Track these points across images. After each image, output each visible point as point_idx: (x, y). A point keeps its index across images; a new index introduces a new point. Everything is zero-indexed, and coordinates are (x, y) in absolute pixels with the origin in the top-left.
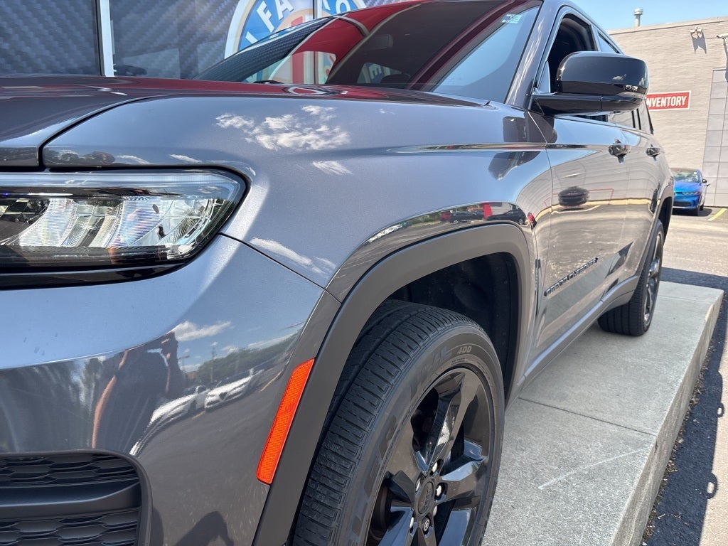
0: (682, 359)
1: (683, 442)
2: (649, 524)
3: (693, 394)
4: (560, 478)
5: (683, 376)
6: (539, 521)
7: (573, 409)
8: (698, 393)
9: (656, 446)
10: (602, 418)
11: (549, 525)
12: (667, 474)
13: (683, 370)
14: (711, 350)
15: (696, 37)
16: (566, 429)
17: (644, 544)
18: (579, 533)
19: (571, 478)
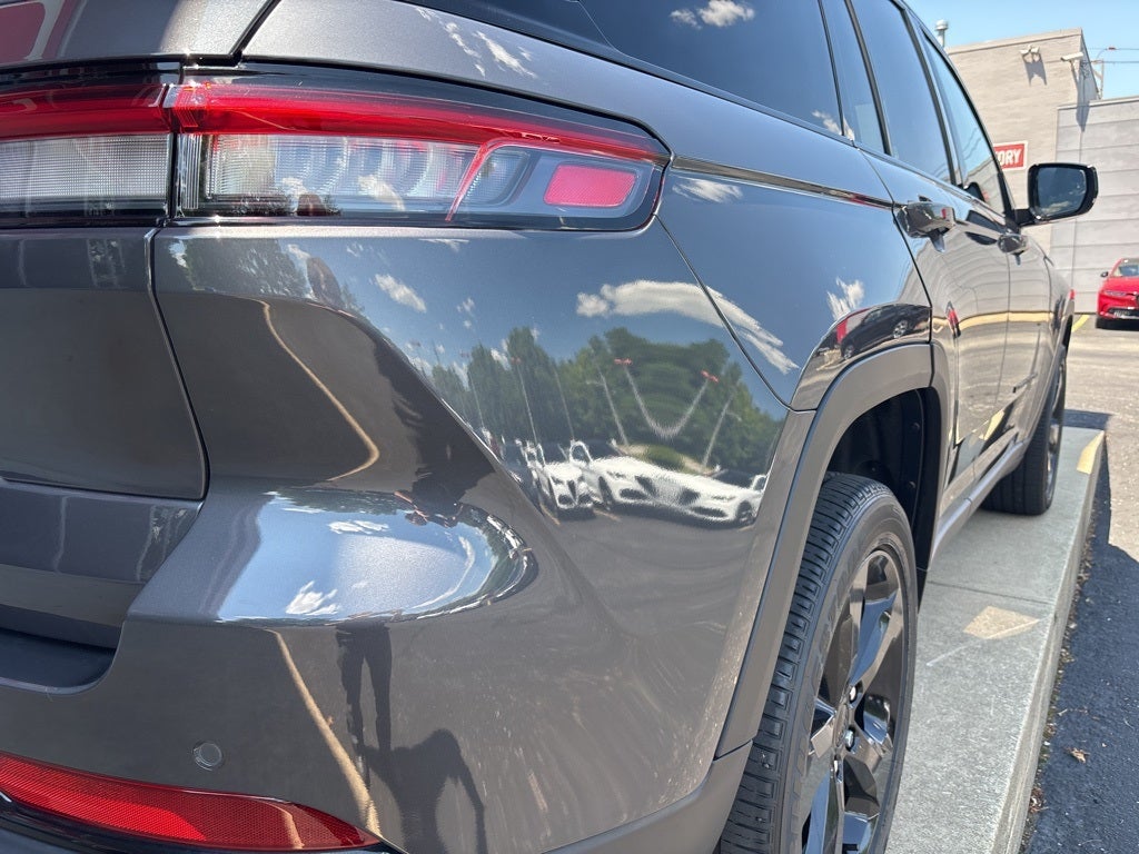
0: (1068, 517)
1: (1076, 628)
2: (1049, 721)
3: (1080, 568)
4: (949, 654)
5: (1073, 538)
6: (938, 696)
7: (943, 581)
8: (1087, 567)
9: (1056, 617)
10: (981, 589)
11: (950, 700)
12: (1061, 664)
13: (1072, 530)
14: (1096, 513)
15: (1030, 60)
16: (941, 603)
17: (1047, 744)
18: (988, 705)
19: (964, 653)
